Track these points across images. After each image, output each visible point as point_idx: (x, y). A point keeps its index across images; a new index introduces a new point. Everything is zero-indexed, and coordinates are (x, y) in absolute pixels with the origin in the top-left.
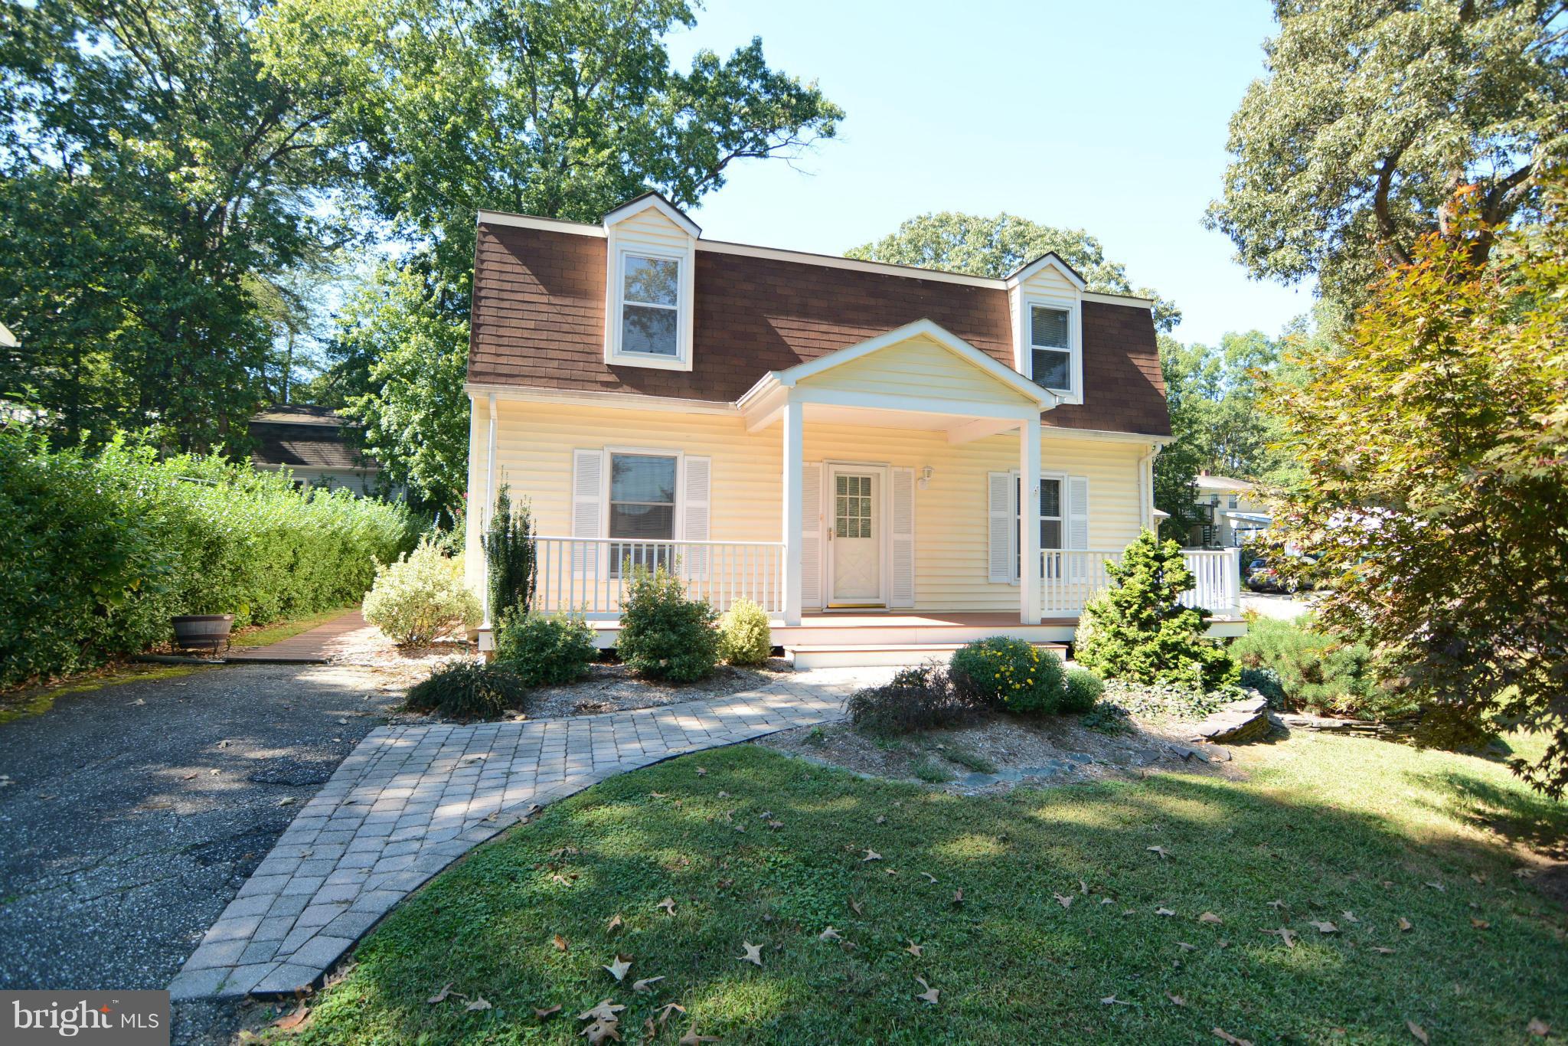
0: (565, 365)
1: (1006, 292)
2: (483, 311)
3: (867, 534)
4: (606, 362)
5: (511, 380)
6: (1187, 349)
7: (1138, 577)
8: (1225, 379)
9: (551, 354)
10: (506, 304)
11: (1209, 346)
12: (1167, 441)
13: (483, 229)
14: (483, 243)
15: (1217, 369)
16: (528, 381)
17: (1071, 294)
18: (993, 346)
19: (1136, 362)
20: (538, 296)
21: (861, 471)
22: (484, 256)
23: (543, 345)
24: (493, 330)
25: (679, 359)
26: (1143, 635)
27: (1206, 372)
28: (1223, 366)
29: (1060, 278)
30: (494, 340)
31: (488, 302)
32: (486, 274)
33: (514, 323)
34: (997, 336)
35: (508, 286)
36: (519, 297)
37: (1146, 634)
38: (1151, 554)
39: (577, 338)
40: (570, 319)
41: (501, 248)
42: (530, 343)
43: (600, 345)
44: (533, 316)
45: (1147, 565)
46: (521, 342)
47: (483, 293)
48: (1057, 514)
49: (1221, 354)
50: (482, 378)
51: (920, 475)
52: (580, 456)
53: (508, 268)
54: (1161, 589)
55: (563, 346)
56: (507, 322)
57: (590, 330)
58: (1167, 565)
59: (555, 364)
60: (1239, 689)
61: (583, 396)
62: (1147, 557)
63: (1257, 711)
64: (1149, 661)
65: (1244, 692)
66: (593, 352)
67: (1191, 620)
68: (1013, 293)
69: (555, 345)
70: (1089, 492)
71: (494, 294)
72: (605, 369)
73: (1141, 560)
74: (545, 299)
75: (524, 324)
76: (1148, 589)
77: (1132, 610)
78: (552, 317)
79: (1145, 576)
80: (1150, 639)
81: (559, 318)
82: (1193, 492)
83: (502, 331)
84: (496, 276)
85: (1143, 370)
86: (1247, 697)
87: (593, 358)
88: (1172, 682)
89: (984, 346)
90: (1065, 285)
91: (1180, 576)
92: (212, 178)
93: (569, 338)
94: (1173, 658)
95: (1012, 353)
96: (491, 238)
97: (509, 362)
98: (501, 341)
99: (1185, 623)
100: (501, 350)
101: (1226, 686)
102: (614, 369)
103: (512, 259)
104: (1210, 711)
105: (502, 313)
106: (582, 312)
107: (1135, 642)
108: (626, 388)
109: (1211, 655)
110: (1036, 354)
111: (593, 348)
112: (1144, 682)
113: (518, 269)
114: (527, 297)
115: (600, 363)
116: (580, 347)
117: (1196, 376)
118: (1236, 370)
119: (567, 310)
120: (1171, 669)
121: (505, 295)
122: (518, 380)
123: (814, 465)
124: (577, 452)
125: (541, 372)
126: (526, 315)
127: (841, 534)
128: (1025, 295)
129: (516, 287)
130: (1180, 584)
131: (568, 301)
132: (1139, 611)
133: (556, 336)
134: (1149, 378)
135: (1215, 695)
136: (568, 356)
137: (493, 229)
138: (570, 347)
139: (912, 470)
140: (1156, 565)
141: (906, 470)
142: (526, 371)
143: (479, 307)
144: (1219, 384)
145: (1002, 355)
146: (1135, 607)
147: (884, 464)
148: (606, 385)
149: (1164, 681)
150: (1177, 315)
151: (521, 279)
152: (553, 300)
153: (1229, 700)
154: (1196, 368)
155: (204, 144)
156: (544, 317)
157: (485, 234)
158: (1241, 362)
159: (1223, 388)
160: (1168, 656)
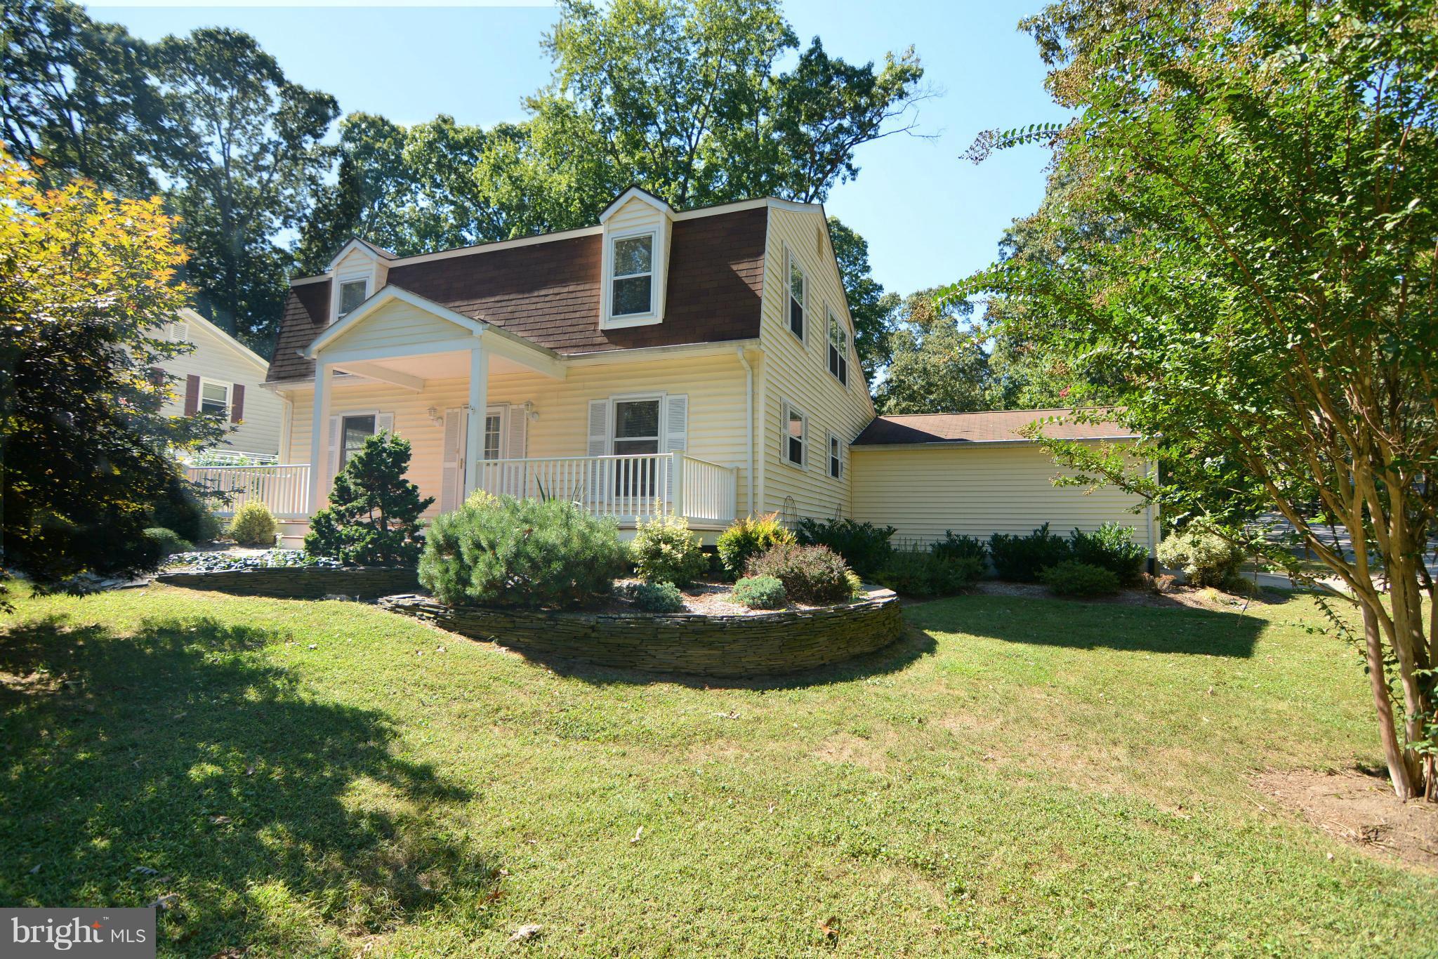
10: (292, 334)
19: (735, 268)
24: (282, 351)
29: (646, 207)
31: (285, 335)
32: (287, 318)
35: (295, 323)
36: (298, 328)
41: (297, 300)
48: (655, 434)
53: (297, 311)
70: (689, 409)
71: (288, 329)
74: (310, 326)
83: (286, 351)
84: (291, 317)
85: (742, 274)
90: (650, 212)
103: (300, 305)
105: (289, 340)
110: (618, 285)
113: (302, 310)
114: (302, 327)
121: (293, 329)
123: (455, 410)
129: (299, 322)
134: (747, 280)
141: (521, 406)
151: (302, 316)
152: (313, 325)
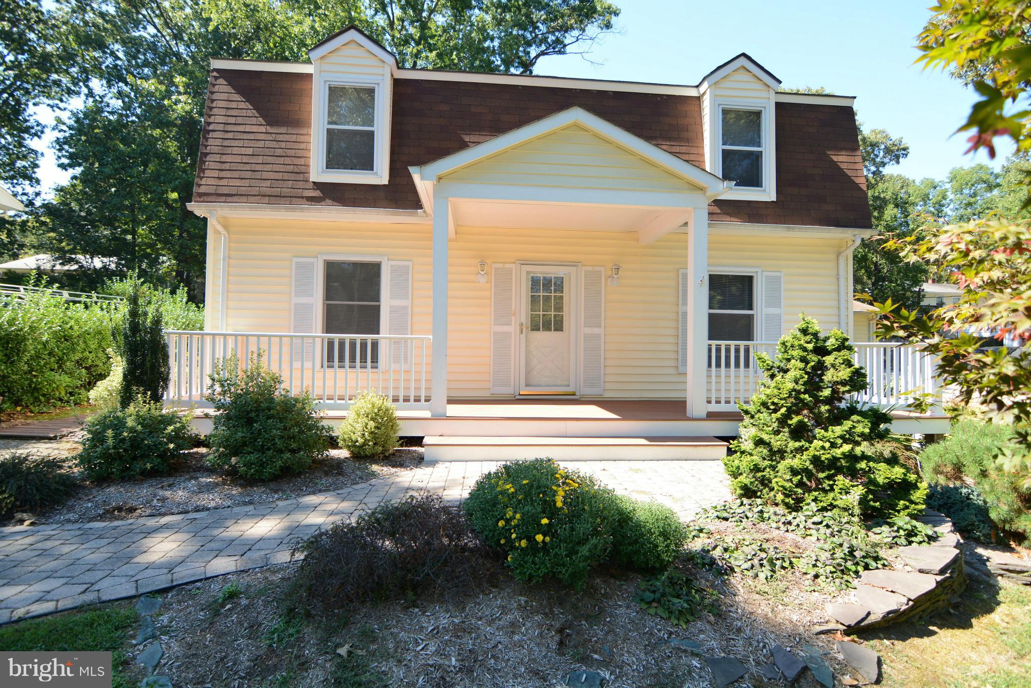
0: (276, 184)
1: (699, 99)
2: (210, 142)
3: (559, 327)
4: (311, 180)
5: (229, 199)
6: (917, 183)
7: (791, 375)
8: (951, 206)
9: (265, 175)
10: (230, 135)
11: (937, 180)
12: (866, 234)
13: (215, 74)
14: (214, 85)
15: (944, 198)
16: (244, 199)
17: (764, 94)
18: (683, 149)
19: (835, 158)
20: (255, 125)
21: (553, 272)
22: (214, 97)
23: (258, 167)
24: (217, 158)
25: (376, 173)
26: (793, 445)
27: (934, 200)
28: (950, 196)
29: (754, 80)
30: (218, 166)
31: (215, 135)
32: (215, 111)
33: (236, 150)
34: (688, 140)
35: (232, 120)
36: (241, 128)
37: (797, 444)
38: (810, 347)
39: (288, 161)
40: (283, 145)
41: (229, 89)
42: (248, 167)
43: (308, 166)
44: (252, 144)
45: (804, 360)
46: (241, 167)
47: (211, 127)
48: (751, 308)
49: (948, 186)
50: (206, 199)
51: (609, 273)
52: (297, 263)
53: (234, 105)
54: (820, 389)
55: (276, 168)
56: (229, 150)
57: (300, 153)
58: (828, 360)
59: (268, 183)
60: (919, 525)
61: (287, 209)
62: (805, 349)
63: (942, 572)
64: (796, 480)
65: (925, 529)
66: (302, 172)
67: (860, 429)
68: (705, 97)
69: (269, 167)
70: (783, 287)
71: (221, 127)
72: (311, 186)
73: (797, 353)
74: (263, 129)
75: (243, 151)
76: (802, 388)
77: (778, 415)
78: (268, 144)
79: (798, 373)
80: (800, 450)
81: (274, 144)
82: (920, 295)
83: (225, 158)
84: (223, 112)
85: (843, 166)
86: (932, 539)
87: (301, 177)
88: (824, 509)
89: (675, 149)
90: (758, 86)
91: (844, 373)
92: (190, 101)
93: (281, 160)
94: (829, 478)
95: (703, 155)
96: (221, 81)
97: (230, 184)
98: (224, 166)
99: (850, 431)
100: (223, 174)
101: (902, 520)
102: (318, 185)
103: (237, 97)
104: (867, 567)
105: (226, 143)
106: (294, 138)
107: (782, 453)
108: (328, 201)
109: (883, 474)
110: (726, 154)
111: (302, 169)
112: (787, 505)
113: (242, 105)
114: (248, 128)
115: (307, 181)
116: (290, 168)
117: (925, 205)
118: (962, 197)
119: (281, 137)
120: (825, 491)
121: (229, 128)
122: (235, 199)
123: (507, 266)
124: (295, 260)
125: (255, 191)
126: (246, 143)
127: (535, 328)
128: (714, 97)
129: (239, 120)
130: (843, 383)
131: (283, 130)
132: (787, 416)
133: (270, 160)
134: (849, 173)
135: (883, 533)
136: (279, 176)
137: (223, 73)
138: (282, 168)
139: (603, 269)
140: (814, 359)
141: (596, 269)
142: (243, 190)
143: (207, 139)
144: (946, 210)
145: (692, 157)
146: (783, 410)
147: (574, 264)
148: (312, 200)
149: (814, 507)
150: (904, 149)
151: (244, 113)
152: (269, 129)
153: (903, 541)
154: (925, 198)
155: (184, 79)
156: (261, 144)
157: (216, 78)
158: (966, 191)
159: (950, 213)
160: (821, 475)
